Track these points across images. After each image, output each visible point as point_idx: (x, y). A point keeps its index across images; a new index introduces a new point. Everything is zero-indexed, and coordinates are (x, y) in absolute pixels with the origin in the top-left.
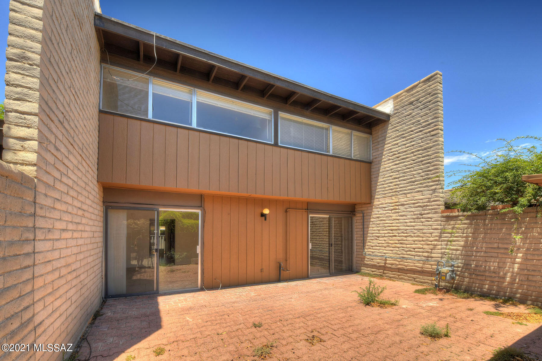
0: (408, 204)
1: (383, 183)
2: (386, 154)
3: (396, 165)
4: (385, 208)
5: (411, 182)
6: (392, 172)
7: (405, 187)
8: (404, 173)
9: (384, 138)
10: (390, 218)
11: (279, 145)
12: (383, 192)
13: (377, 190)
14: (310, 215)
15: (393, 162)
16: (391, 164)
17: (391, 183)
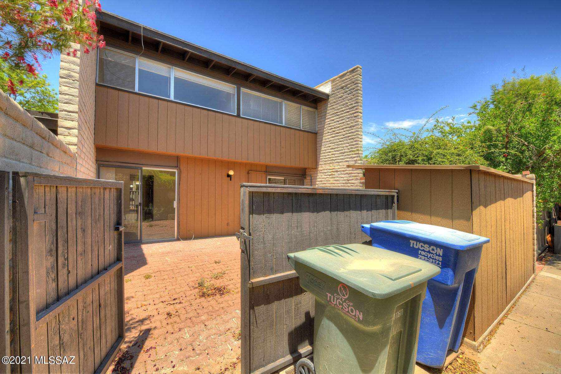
0: (340, 171)
1: (325, 151)
2: (326, 127)
3: (333, 137)
4: (326, 173)
5: (342, 153)
6: (330, 144)
7: (339, 157)
8: (338, 145)
9: (325, 113)
10: (329, 182)
12: (325, 160)
13: (321, 158)
14: (268, 177)
15: (331, 135)
16: (329, 136)
17: (330, 152)
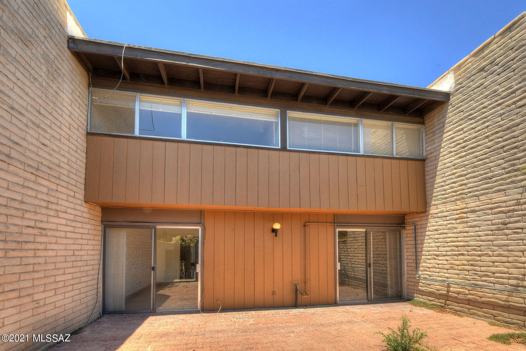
0: (482, 210)
1: (443, 184)
2: (445, 146)
3: (461, 157)
4: (446, 217)
5: (485, 179)
6: (455, 169)
7: (477, 186)
8: (475, 167)
9: (441, 125)
10: (455, 231)
11: (288, 148)
12: (443, 197)
13: (434, 195)
14: (337, 230)
15: (457, 154)
16: (453, 158)
17: (454, 183)
